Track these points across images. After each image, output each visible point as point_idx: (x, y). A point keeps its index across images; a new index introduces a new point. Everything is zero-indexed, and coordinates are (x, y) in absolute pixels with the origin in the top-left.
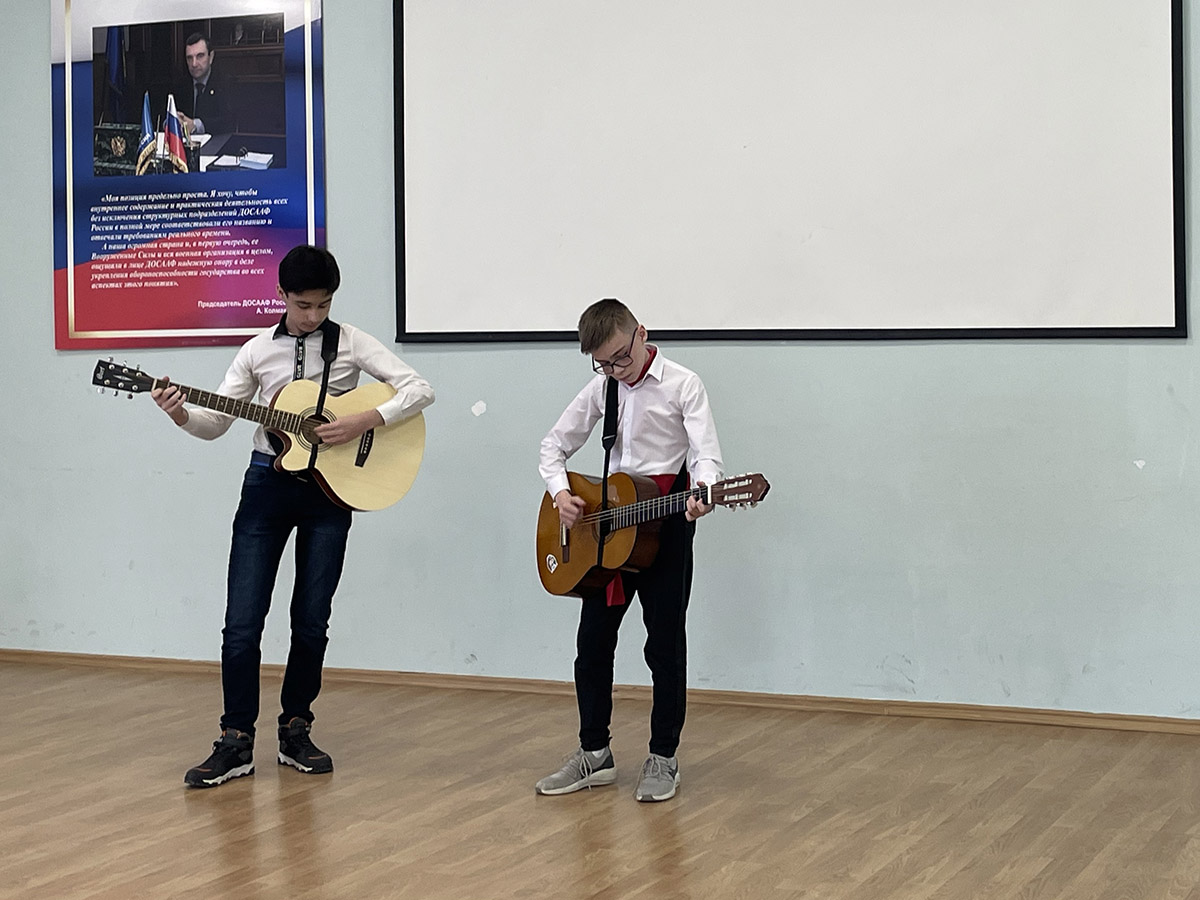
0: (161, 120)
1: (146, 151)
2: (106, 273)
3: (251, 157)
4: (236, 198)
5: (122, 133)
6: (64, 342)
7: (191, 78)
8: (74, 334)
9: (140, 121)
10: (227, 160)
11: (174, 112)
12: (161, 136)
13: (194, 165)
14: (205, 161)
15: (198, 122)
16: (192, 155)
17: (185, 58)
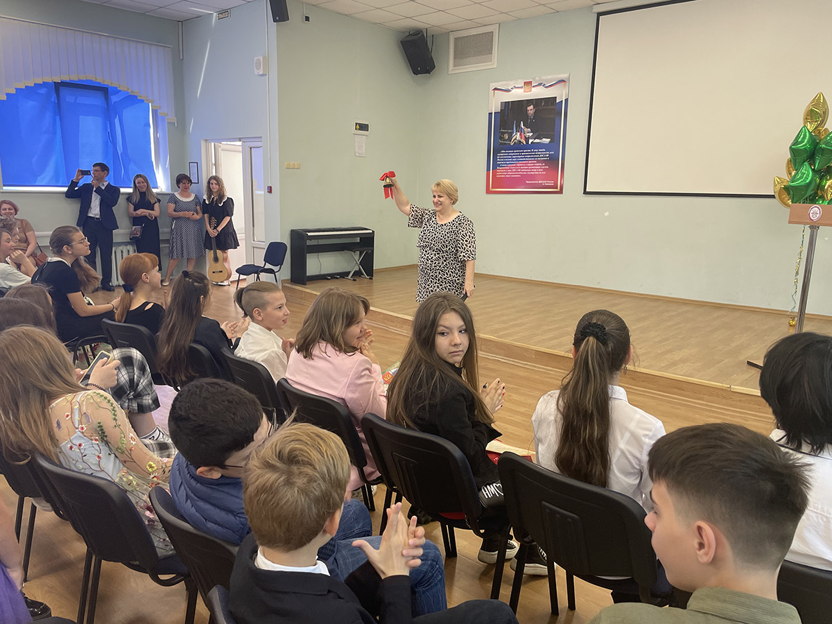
0: (519, 129)
1: (514, 138)
2: (501, 172)
3: (544, 139)
4: (539, 152)
5: (507, 133)
6: (488, 192)
7: (528, 116)
8: (491, 189)
9: (513, 129)
10: (537, 141)
11: (523, 127)
12: (519, 134)
13: (527, 142)
14: (530, 141)
15: (529, 129)
16: (527, 139)
17: (527, 111)
